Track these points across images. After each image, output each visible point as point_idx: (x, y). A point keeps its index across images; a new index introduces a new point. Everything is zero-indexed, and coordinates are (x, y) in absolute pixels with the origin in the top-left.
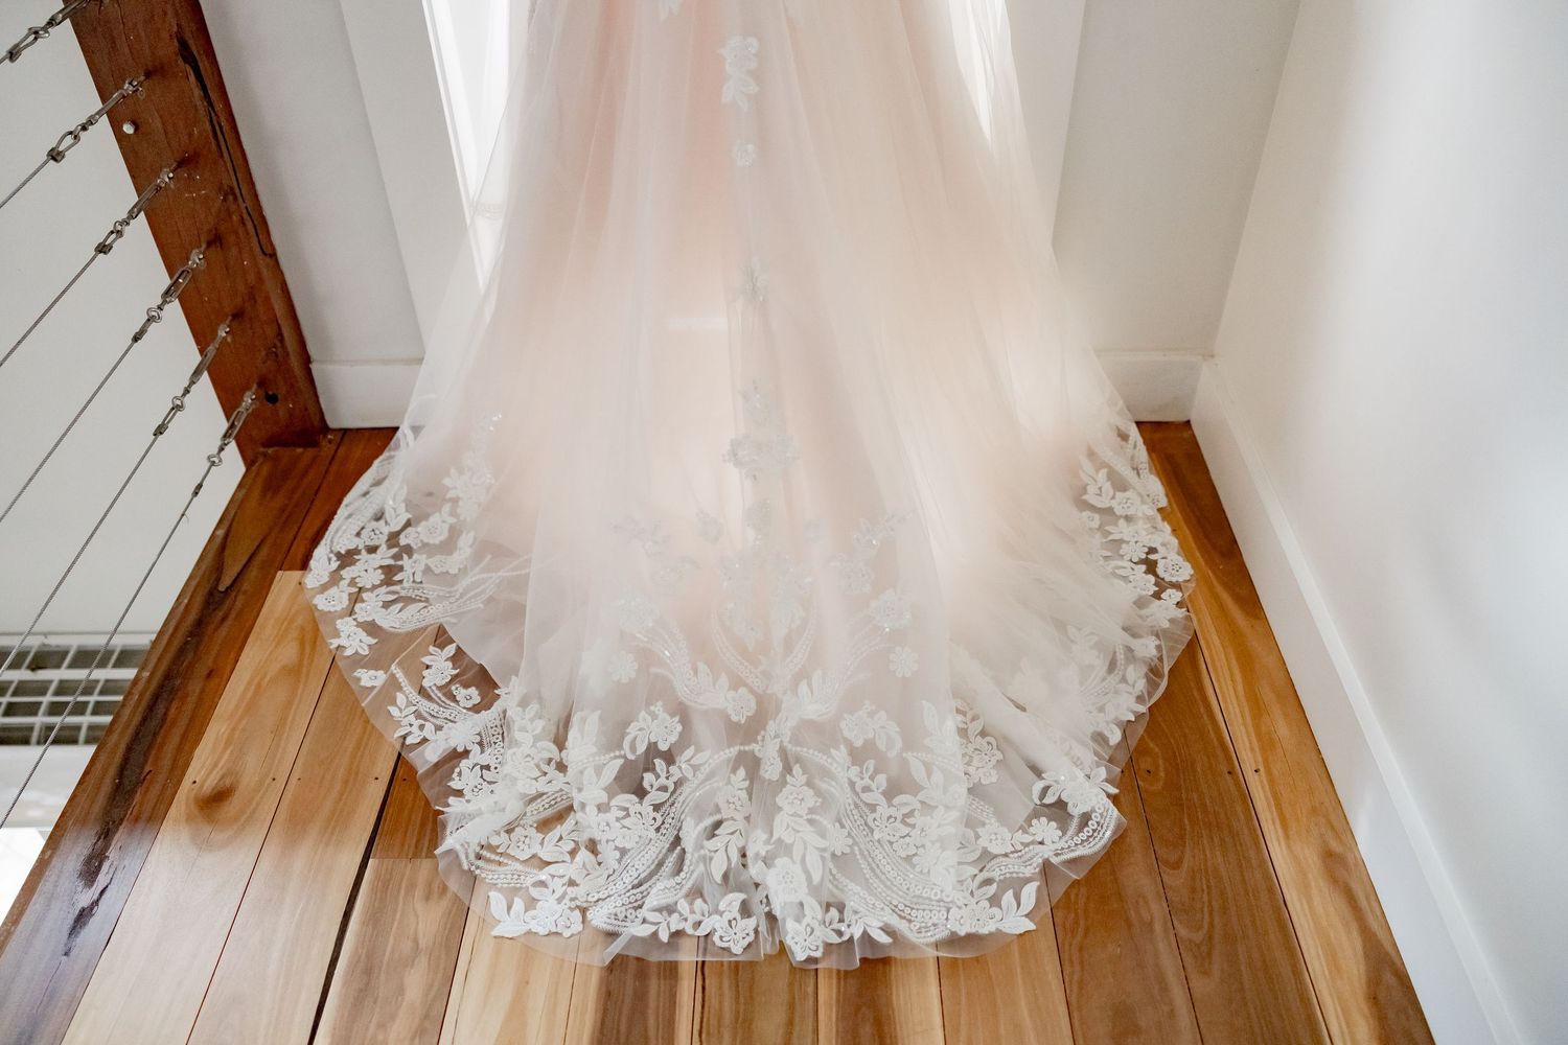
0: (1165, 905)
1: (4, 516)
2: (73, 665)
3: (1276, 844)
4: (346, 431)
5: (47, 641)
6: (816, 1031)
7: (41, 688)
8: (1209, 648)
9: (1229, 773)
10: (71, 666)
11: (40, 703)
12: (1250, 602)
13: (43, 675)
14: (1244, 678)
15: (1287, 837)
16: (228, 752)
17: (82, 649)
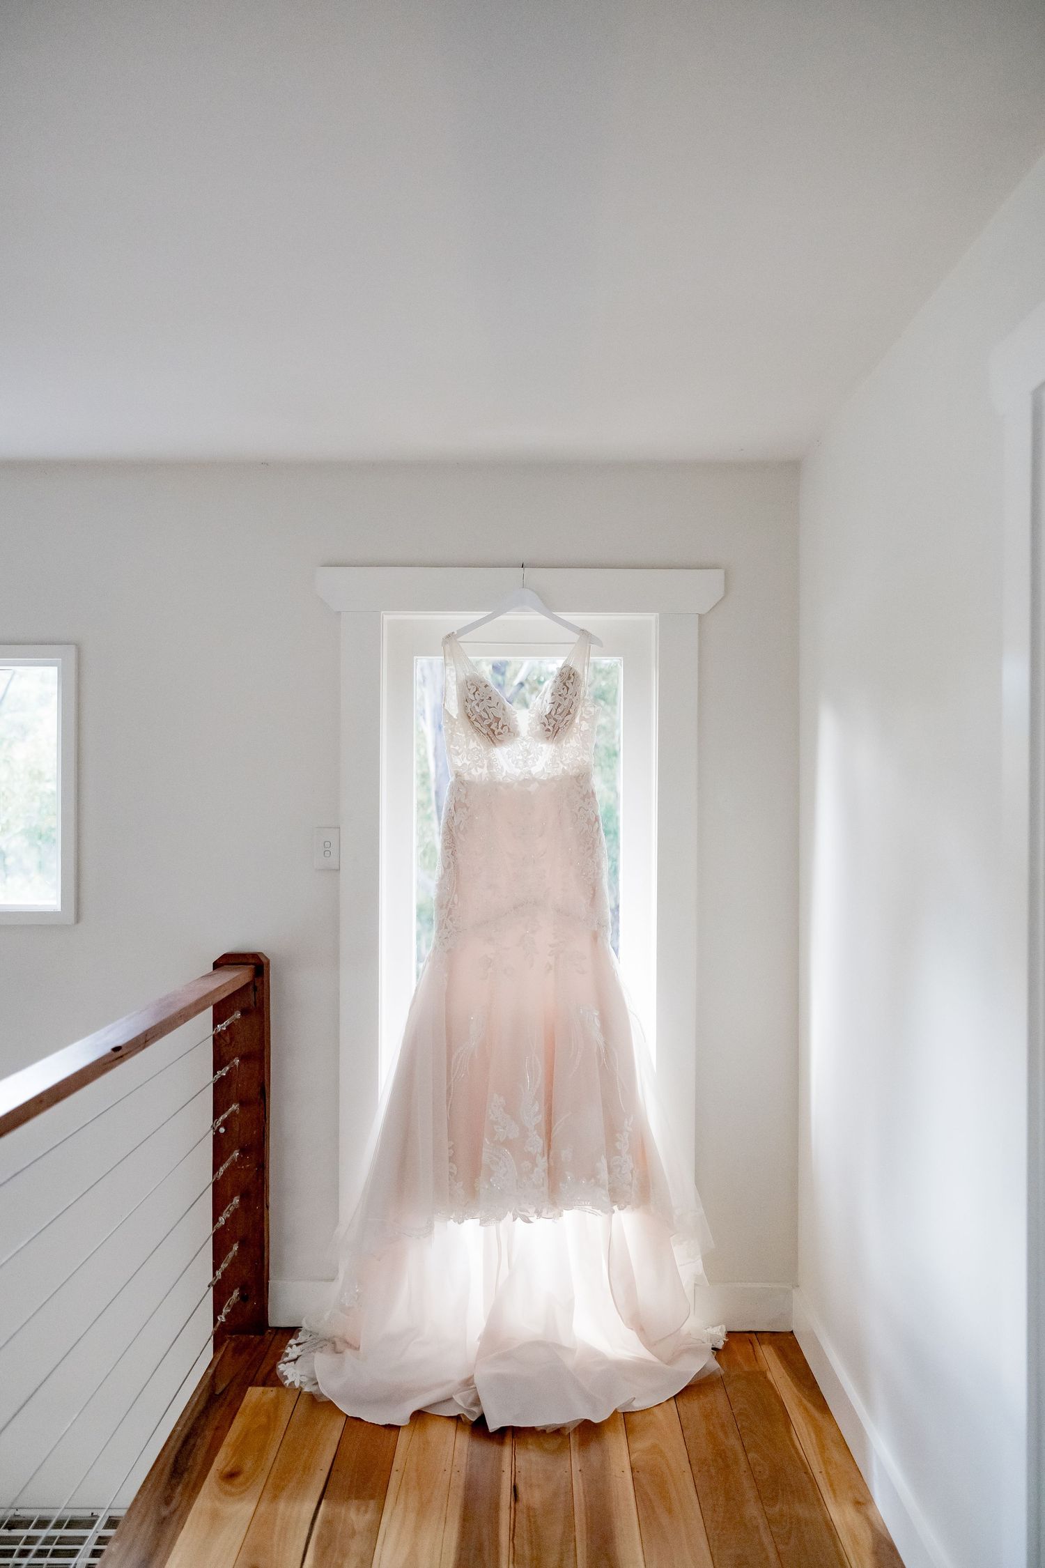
0: (766, 1520)
1: (4, 1429)
2: (36, 1527)
3: (829, 1501)
4: (278, 1329)
5: (18, 1513)
6: (576, 1562)
7: (15, 1540)
8: (797, 1425)
9: (805, 1473)
10: (34, 1528)
11: (15, 1550)
12: (823, 1407)
13: (16, 1532)
14: (817, 1436)
15: (835, 1496)
16: (234, 1459)
17: (41, 1519)
